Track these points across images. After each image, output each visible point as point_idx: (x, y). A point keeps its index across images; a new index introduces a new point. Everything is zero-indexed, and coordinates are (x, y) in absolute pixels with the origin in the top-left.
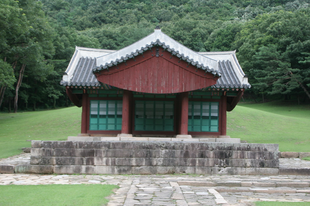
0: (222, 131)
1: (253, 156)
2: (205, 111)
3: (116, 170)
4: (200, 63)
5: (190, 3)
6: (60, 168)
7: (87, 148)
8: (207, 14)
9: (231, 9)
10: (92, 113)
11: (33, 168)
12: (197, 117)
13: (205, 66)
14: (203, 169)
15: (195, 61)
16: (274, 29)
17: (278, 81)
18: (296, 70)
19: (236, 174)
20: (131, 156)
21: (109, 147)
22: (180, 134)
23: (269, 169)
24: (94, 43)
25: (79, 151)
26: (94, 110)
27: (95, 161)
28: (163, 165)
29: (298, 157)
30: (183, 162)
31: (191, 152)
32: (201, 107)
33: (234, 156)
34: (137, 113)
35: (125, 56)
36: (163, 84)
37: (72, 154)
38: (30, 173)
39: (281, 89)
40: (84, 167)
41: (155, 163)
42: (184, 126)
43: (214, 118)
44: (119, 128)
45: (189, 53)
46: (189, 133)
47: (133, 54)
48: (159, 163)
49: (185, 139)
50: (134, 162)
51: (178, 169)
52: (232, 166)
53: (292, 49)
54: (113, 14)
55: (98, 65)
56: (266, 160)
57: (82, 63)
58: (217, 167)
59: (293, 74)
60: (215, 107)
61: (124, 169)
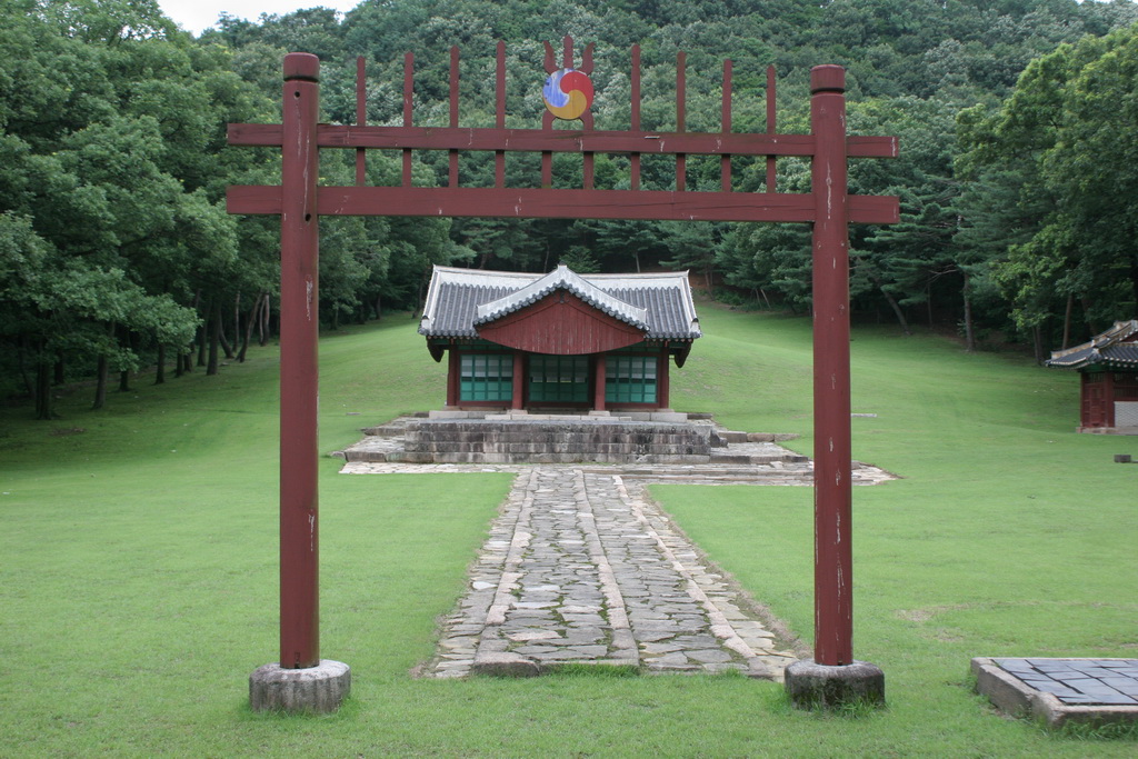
0: (662, 402)
1: (679, 440)
2: (637, 371)
3: (510, 458)
4: (620, 313)
5: (655, 38)
6: (441, 456)
7: (474, 431)
8: (698, 71)
9: (762, 52)
10: (464, 374)
11: (409, 456)
12: (624, 381)
13: (627, 316)
14: (617, 457)
15: (613, 310)
19: (658, 462)
20: (529, 441)
21: (501, 431)
22: (593, 409)
23: (698, 456)
25: (465, 434)
26: (467, 370)
27: (485, 447)
28: (568, 452)
29: (773, 441)
30: (593, 449)
31: (602, 436)
32: (631, 365)
33: (655, 441)
35: (517, 304)
36: (570, 341)
37: (456, 438)
38: (406, 462)
40: (471, 455)
41: (558, 449)
42: (600, 400)
43: (650, 381)
44: (505, 397)
45: (606, 299)
46: (606, 407)
47: (528, 300)
48: (563, 450)
49: (601, 418)
50: (532, 448)
51: (586, 457)
52: (653, 453)
55: (481, 316)
56: (694, 446)
57: (446, 296)
58: (634, 454)
59: (859, 261)
60: (652, 365)
61: (521, 457)
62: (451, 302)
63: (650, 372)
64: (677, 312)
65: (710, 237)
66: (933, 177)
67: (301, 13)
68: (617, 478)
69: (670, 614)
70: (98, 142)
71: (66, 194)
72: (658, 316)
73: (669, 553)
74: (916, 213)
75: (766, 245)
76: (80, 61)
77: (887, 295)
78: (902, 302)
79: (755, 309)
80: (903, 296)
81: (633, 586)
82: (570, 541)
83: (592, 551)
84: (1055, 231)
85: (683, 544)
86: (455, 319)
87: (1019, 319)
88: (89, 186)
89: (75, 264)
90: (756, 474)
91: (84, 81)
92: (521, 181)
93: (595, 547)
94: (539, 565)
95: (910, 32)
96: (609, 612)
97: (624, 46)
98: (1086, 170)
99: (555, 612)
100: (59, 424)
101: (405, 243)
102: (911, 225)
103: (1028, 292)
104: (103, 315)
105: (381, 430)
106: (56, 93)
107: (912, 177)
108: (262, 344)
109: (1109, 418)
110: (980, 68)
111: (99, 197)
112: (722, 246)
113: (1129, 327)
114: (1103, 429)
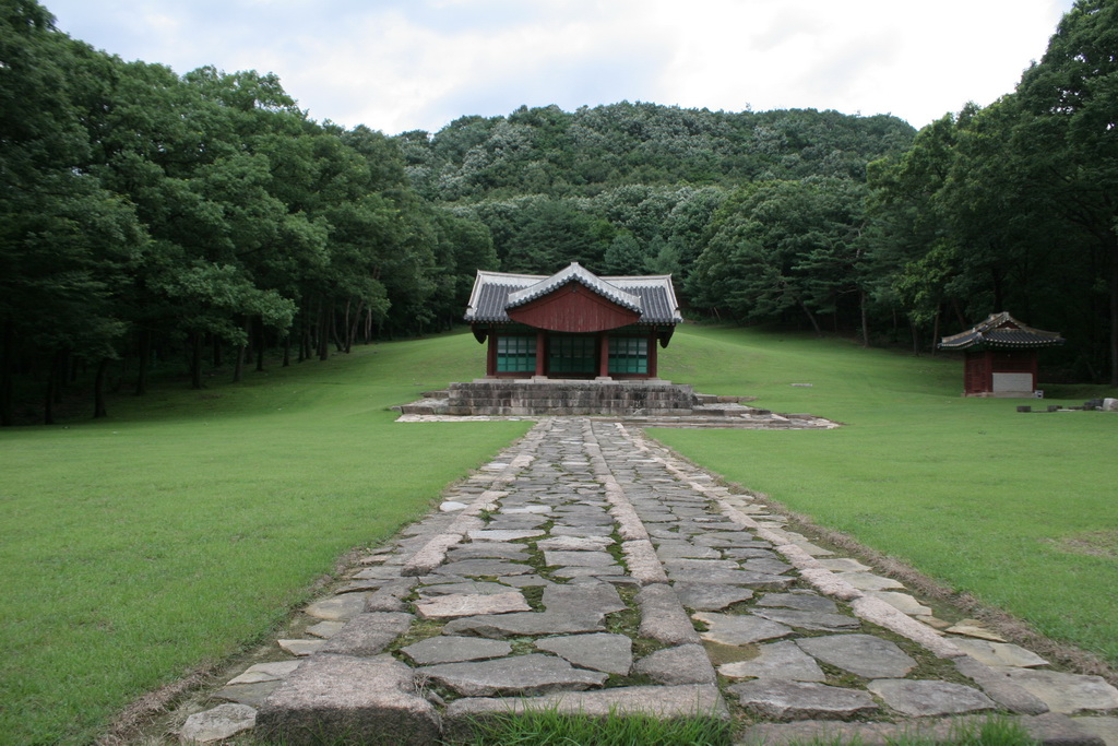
0: (651, 373)
1: (668, 397)
2: (632, 349)
3: (532, 411)
4: (620, 300)
6: (477, 409)
7: (504, 390)
8: (668, 169)
10: (500, 351)
11: (452, 410)
12: (623, 356)
13: (626, 301)
14: (618, 411)
15: (615, 297)
16: (763, 213)
17: (764, 296)
18: (790, 278)
19: (651, 414)
20: (547, 398)
21: (525, 389)
22: (599, 375)
23: (682, 410)
24: (482, 232)
25: (497, 392)
26: (502, 348)
27: (512, 403)
28: (578, 407)
29: (737, 402)
30: (598, 404)
31: (606, 394)
32: (627, 344)
33: (648, 398)
34: (552, 351)
36: (581, 322)
37: (489, 396)
38: (449, 414)
39: (769, 308)
40: (501, 409)
41: (571, 404)
42: (604, 367)
43: (642, 357)
44: (531, 369)
46: (609, 375)
47: (547, 289)
48: (575, 405)
49: (605, 381)
50: (550, 403)
51: (593, 410)
52: (647, 407)
53: (785, 246)
54: (507, 170)
55: (511, 302)
56: (680, 401)
57: (486, 292)
58: (631, 408)
59: (786, 285)
60: (644, 344)
61: (541, 411)
62: (490, 297)
63: (643, 349)
64: (663, 304)
65: (679, 274)
66: (839, 225)
67: (405, 134)
68: (619, 425)
69: (721, 549)
70: (221, 172)
71: (193, 209)
72: (648, 307)
73: (681, 475)
74: (828, 249)
75: (720, 276)
76: (213, 116)
77: (806, 309)
78: (819, 312)
79: (710, 323)
80: (818, 308)
81: (651, 507)
82: (573, 462)
83: (598, 471)
84: (943, 249)
85: (691, 468)
86: (493, 309)
87: (917, 317)
88: (211, 202)
89: (198, 262)
90: (731, 422)
91: (215, 130)
92: (550, 237)
93: (601, 467)
94: (534, 483)
95: (811, 145)
96: (627, 547)
97: (619, 154)
98: (979, 192)
99: (533, 548)
100: (205, 392)
101: (468, 276)
102: (825, 257)
103: (923, 295)
104: (218, 300)
105: (436, 394)
106: (192, 136)
107: (823, 227)
108: (366, 344)
109: (987, 385)
110: (857, 169)
111: (217, 210)
112: (688, 280)
113: (1002, 318)
114: (984, 394)
